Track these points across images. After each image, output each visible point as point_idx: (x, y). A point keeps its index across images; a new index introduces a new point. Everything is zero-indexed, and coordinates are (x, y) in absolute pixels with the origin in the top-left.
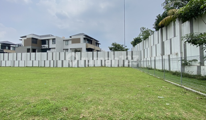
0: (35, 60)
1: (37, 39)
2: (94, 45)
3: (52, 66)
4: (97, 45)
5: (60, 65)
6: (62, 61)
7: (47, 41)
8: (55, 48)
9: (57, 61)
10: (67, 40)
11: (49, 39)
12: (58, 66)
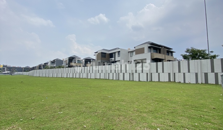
0: (102, 73)
1: (105, 53)
2: (164, 54)
3: (115, 79)
4: (170, 54)
5: (121, 78)
6: (124, 74)
7: (114, 54)
8: (120, 61)
9: (119, 73)
10: (132, 52)
11: (115, 52)
12: (120, 79)
